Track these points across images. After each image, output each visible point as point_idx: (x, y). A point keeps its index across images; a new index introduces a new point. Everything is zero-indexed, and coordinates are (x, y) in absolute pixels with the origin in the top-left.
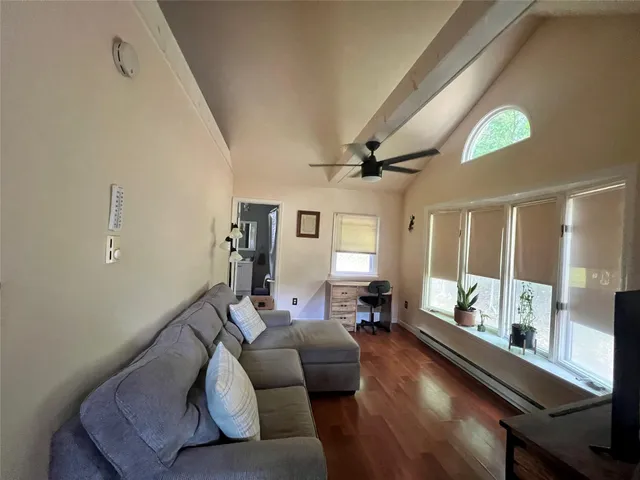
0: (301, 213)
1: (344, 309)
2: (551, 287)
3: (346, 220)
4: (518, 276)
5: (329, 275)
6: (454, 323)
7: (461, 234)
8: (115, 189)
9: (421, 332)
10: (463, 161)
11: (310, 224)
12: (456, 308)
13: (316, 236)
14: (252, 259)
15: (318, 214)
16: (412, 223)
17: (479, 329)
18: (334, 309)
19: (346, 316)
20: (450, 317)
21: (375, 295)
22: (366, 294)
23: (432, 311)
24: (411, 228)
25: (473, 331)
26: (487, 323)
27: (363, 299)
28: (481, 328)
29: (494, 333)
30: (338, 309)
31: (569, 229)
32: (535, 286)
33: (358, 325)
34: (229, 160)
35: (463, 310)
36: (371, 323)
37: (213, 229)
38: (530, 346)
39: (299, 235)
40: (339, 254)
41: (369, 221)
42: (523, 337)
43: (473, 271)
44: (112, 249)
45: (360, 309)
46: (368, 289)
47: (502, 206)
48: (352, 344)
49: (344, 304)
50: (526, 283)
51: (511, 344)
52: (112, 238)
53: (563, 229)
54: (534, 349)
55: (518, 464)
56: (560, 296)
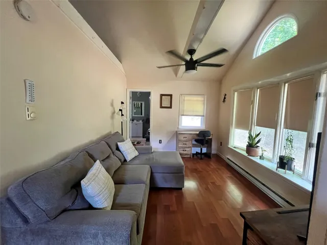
0: (162, 95)
1: (185, 146)
2: (307, 133)
3: (187, 98)
4: (286, 127)
5: (178, 128)
6: (246, 154)
7: (253, 102)
8: (28, 82)
9: (228, 159)
10: (254, 57)
11: (167, 101)
12: (247, 146)
13: (171, 107)
14: (143, 121)
15: (171, 96)
16: (225, 98)
17: (260, 158)
18: (180, 145)
19: (186, 149)
20: (244, 150)
21: (202, 138)
22: (197, 138)
23: (234, 147)
24: (224, 101)
25: (256, 159)
26: (265, 154)
27: (196, 141)
28: (261, 158)
29: (270, 160)
30: (181, 145)
31: (322, 95)
32: (295, 132)
33: (193, 154)
34: (123, 71)
35: (251, 147)
36: (201, 154)
37: (112, 105)
38: (290, 169)
39: (161, 107)
40: (183, 117)
41: (200, 98)
42: (285, 164)
43: (258, 125)
44: (29, 113)
45: (194, 146)
46: (198, 135)
47: (279, 84)
48: (180, 164)
49: (185, 143)
50: (290, 131)
51: (277, 167)
52: (28, 107)
53: (317, 95)
54: (293, 171)
55: (248, 239)
56: (312, 139)
